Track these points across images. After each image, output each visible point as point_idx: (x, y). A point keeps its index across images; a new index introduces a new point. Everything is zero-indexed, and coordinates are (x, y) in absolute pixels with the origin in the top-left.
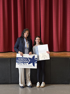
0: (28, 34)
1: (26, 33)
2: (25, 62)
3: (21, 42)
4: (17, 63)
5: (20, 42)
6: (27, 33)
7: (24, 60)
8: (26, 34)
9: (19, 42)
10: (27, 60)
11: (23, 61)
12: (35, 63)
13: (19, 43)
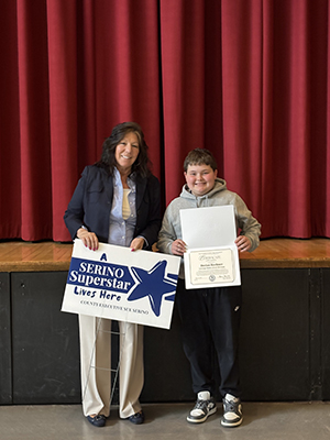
0: (136, 151)
1: (129, 144)
2: (111, 289)
3: (95, 188)
4: (69, 288)
5: (92, 189)
6: (132, 146)
7: (110, 277)
8: (128, 148)
9: (89, 188)
10: (123, 279)
11: (105, 283)
12: (166, 298)
13: (88, 193)
